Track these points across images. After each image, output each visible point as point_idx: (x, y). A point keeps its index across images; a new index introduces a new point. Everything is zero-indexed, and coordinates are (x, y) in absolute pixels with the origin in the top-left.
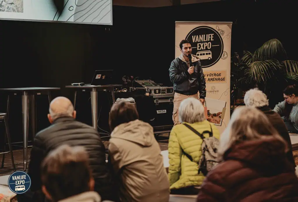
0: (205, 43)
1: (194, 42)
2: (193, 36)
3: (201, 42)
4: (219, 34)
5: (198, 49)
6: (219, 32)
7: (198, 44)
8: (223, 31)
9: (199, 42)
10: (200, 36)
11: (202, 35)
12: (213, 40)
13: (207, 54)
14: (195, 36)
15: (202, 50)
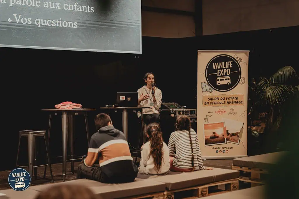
0: (224, 70)
1: (214, 68)
2: (213, 64)
3: (221, 69)
4: (237, 62)
5: (218, 75)
6: (237, 59)
7: (218, 71)
8: (240, 59)
9: (219, 69)
10: (220, 63)
11: (222, 63)
12: (232, 67)
13: (226, 79)
14: (215, 63)
15: (222, 76)
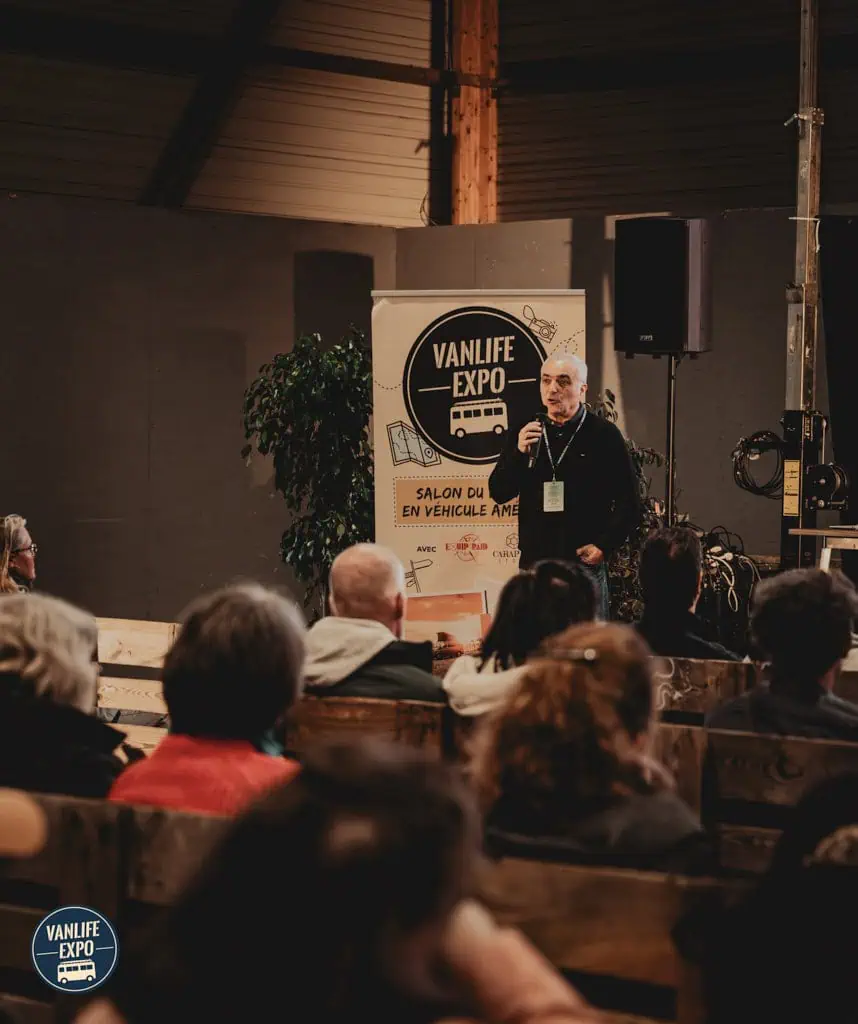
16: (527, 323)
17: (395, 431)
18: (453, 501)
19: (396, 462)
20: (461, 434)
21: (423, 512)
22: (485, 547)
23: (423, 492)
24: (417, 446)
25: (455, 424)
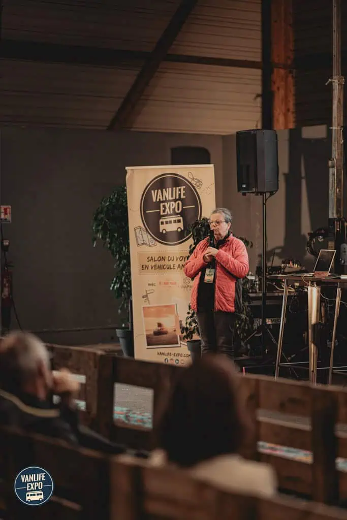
16: (190, 180)
17: (138, 231)
18: (162, 263)
19: (138, 245)
20: (164, 232)
21: (150, 268)
22: (175, 283)
23: (150, 259)
24: (147, 237)
25: (162, 227)
